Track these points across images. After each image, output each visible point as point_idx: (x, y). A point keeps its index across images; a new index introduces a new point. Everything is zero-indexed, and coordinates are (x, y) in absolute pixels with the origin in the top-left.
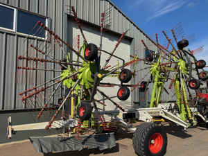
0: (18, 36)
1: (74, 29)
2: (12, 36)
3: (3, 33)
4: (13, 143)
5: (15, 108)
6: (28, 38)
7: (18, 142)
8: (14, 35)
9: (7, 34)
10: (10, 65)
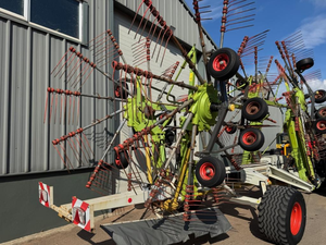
0: (33, 29)
1: (121, 27)
2: (21, 29)
3: (5, 20)
4: (27, 238)
5: (29, 170)
6: (51, 35)
7: (36, 236)
8: (26, 27)
9: (13, 23)
10: (20, 86)
